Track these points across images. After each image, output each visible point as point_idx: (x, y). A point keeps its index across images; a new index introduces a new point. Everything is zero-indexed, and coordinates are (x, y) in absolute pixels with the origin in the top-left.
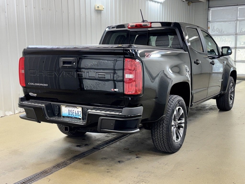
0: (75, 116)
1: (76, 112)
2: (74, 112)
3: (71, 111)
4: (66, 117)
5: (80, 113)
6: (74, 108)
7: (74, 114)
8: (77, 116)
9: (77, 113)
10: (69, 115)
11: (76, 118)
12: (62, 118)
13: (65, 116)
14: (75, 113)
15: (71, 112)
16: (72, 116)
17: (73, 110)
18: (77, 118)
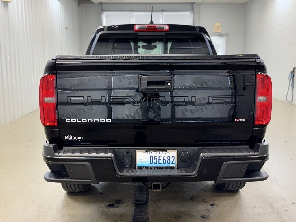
0: (163, 165)
1: (166, 158)
2: (161, 158)
3: (156, 157)
4: (146, 167)
5: (172, 159)
6: (161, 153)
7: (161, 161)
8: (167, 165)
9: (167, 160)
10: (150, 163)
11: (165, 167)
12: (138, 170)
13: (144, 167)
14: (163, 160)
15: (155, 159)
16: (158, 165)
17: (159, 156)
18: (168, 167)
